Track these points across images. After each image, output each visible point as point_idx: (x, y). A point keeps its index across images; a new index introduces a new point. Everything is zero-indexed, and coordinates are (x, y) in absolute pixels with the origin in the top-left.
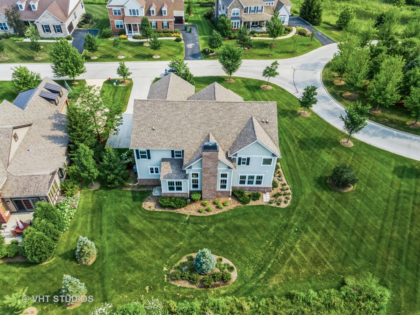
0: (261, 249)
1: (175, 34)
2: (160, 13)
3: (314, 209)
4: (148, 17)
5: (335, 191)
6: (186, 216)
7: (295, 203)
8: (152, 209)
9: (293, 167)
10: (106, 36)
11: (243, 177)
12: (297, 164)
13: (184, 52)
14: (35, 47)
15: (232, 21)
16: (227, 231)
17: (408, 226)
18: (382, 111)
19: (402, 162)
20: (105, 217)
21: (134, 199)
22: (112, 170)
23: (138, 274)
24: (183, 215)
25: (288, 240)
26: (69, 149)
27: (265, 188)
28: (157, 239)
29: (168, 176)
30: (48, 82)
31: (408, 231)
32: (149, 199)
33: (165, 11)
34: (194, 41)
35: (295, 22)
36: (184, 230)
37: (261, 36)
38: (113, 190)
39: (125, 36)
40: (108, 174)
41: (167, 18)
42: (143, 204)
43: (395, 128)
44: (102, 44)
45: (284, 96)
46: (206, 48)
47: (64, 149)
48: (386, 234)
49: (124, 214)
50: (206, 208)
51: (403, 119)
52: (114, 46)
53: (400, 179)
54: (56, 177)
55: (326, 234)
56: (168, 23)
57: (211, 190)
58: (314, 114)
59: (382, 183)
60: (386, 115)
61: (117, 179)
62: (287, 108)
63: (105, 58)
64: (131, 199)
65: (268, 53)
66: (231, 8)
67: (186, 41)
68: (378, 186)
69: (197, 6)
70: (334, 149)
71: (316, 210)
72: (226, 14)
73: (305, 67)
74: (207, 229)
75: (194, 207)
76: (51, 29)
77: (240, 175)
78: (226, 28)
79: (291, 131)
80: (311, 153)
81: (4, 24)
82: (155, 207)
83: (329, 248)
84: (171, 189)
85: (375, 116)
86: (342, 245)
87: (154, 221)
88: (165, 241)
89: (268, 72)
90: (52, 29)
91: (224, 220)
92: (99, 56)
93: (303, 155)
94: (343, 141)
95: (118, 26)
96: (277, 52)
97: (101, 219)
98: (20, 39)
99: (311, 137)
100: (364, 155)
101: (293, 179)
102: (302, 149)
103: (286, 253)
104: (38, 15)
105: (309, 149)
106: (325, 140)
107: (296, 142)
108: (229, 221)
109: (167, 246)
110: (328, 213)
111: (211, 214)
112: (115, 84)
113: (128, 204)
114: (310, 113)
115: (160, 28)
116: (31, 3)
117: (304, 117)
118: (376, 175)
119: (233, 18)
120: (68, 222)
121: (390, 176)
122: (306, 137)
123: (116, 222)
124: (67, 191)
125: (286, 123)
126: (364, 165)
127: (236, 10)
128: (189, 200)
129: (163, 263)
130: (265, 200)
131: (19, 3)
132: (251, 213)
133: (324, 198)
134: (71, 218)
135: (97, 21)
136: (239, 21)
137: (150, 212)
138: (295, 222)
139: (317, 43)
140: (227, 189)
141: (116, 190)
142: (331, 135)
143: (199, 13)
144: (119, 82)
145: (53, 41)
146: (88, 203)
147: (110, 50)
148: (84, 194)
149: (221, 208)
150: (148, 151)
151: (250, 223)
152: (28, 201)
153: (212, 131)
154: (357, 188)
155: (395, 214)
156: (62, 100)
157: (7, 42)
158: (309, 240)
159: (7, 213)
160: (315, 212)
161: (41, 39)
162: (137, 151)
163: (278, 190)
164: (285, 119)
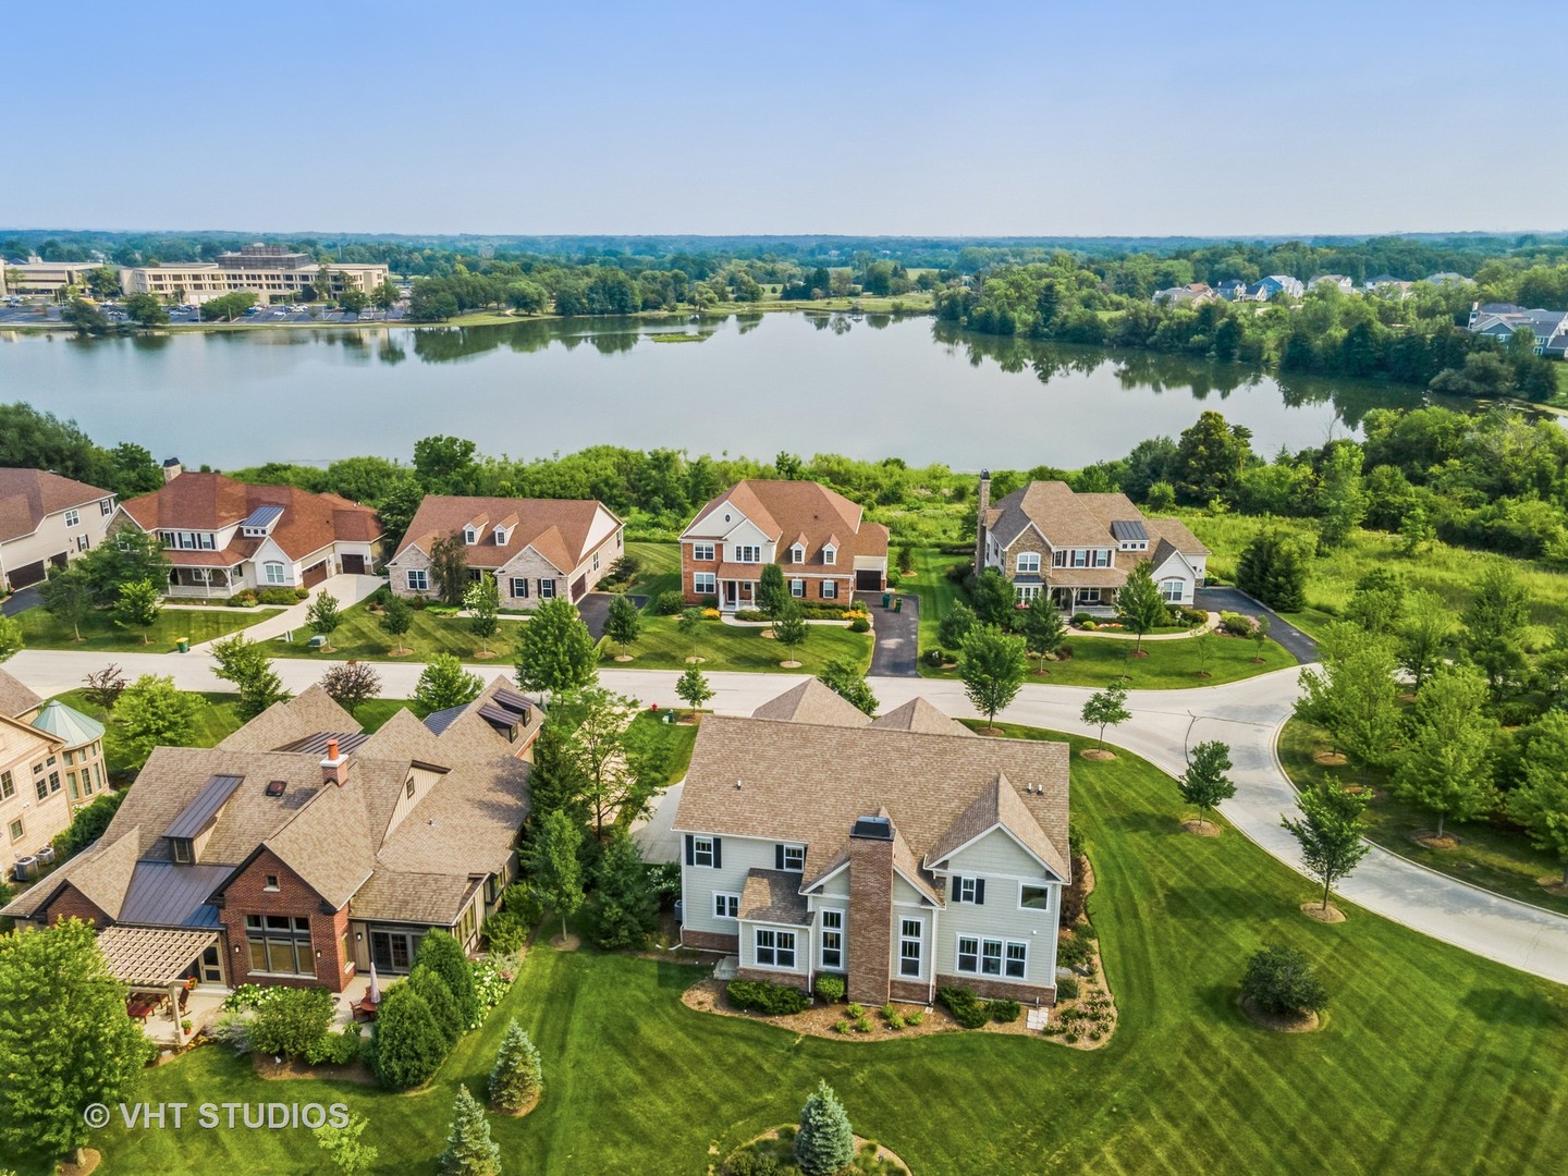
0: (996, 1142)
1: (853, 614)
2: (818, 558)
3: (1181, 1065)
4: (782, 567)
5: (1257, 1027)
6: (796, 1035)
7: (1123, 1044)
8: (707, 1008)
9: (1134, 955)
10: (667, 610)
11: (968, 946)
12: (1151, 949)
13: (870, 657)
14: (484, 628)
15: (1017, 585)
16: (902, 1085)
17: (1481, 1146)
18: (1459, 842)
19: (1500, 978)
20: (579, 1016)
21: (663, 980)
22: (617, 894)
23: (639, 1152)
24: (788, 1032)
25: (1084, 1132)
26: (522, 839)
27: (1034, 990)
28: (705, 1078)
29: (761, 914)
30: (504, 687)
31: (1478, 1158)
32: (702, 985)
33: (830, 554)
34: (906, 632)
35: (1219, 600)
36: (784, 1064)
37: (1103, 630)
38: (611, 957)
39: (716, 613)
40: (606, 904)
41: (835, 570)
42: (685, 994)
43: (1495, 889)
44: (652, 629)
45: (1144, 780)
46: (933, 648)
47: (509, 836)
48: (1403, 1158)
49: (630, 1013)
50: (855, 1023)
51: (1526, 868)
52: (681, 630)
53: (1483, 1023)
54: (479, 894)
55: (1203, 1130)
56: (836, 584)
57: (873, 969)
58: (1230, 830)
59: (1417, 1026)
60: (1472, 852)
61: (626, 923)
62: (1150, 809)
63: (653, 659)
64: (655, 982)
65: (1118, 673)
66: (1015, 551)
67: (883, 630)
68: (1402, 1033)
69: (933, 555)
70: (1275, 922)
71: (1185, 1068)
72: (1001, 567)
73: (1231, 713)
74: (848, 1073)
75: (822, 1018)
76: (530, 589)
77: (960, 935)
78: (998, 601)
79: (1148, 867)
80: (1201, 927)
81: (421, 574)
82: (715, 1006)
83: (1206, 1165)
84: (765, 957)
85: (1432, 853)
86: (1250, 1163)
87: (704, 1036)
88: (726, 1085)
89: (1097, 709)
90: (533, 588)
91: (903, 1058)
92: (637, 654)
93: (1176, 930)
94: (1311, 905)
95: (700, 587)
96: (1148, 672)
97: (568, 1019)
98: (449, 611)
99: (1208, 886)
100: (1372, 948)
101: (1128, 985)
102: (1173, 913)
103: (1070, 1163)
104: (506, 556)
105: (1196, 915)
106: (1251, 897)
107: (1160, 895)
108: (912, 1063)
109: (728, 1097)
110: (1221, 1079)
111: (866, 1038)
112: (666, 719)
113: (645, 992)
114: (1220, 827)
115: (812, 595)
116: (497, 530)
117: (1198, 837)
118: (1403, 1002)
119: (1019, 578)
120: (486, 1012)
121: (1452, 1013)
122: (1192, 884)
123: (605, 1029)
124: (496, 937)
125: (1139, 845)
126: (1368, 973)
127: (1031, 557)
128: (812, 1000)
129: (711, 1136)
130: (1031, 1025)
131: (467, 528)
132: (983, 1052)
133: (1216, 1040)
134: (492, 1004)
135: (649, 578)
136: (1039, 586)
137: (697, 1015)
138: (1115, 1089)
139: (1280, 655)
140: (919, 979)
141: (618, 957)
142: (1278, 887)
143: (935, 569)
144: (675, 716)
145: (527, 618)
146: (542, 977)
147: (671, 642)
148: (536, 955)
149: (897, 1028)
150: (717, 842)
151: (977, 1076)
152: (403, 938)
153: (888, 803)
154: (1330, 1026)
155: (1446, 1111)
156: (529, 733)
157: (418, 617)
158: (1147, 1140)
159: (348, 968)
160: (1182, 1071)
161: (499, 612)
162: (689, 839)
163: (1079, 1004)
164: (1136, 837)
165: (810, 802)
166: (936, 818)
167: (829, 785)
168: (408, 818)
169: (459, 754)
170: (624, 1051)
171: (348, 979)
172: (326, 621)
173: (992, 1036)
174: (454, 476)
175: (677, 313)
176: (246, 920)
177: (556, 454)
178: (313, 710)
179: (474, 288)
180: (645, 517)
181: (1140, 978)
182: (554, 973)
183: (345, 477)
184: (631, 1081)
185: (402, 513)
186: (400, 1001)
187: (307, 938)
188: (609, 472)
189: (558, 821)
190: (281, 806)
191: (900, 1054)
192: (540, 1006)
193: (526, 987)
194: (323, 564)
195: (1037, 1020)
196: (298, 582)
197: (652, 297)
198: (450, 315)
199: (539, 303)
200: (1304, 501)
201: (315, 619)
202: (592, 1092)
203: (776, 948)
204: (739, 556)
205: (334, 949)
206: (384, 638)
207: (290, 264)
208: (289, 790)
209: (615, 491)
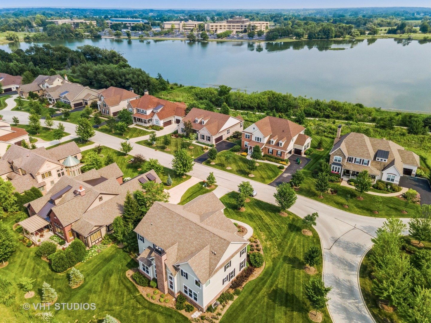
1: (283, 162)
2: (278, 144)
6: (139, 293)
8: (129, 276)
11: (186, 288)
13: (275, 178)
15: (332, 166)
27: (199, 306)
28: (110, 296)
32: (134, 270)
33: (281, 144)
34: (294, 172)
36: (129, 300)
39: (246, 154)
41: (282, 149)
42: (128, 271)
49: (114, 271)
50: (153, 295)
56: (281, 153)
63: (219, 166)
64: (127, 264)
65: (346, 204)
66: (334, 155)
74: (139, 309)
77: (184, 284)
79: (279, 277)
80: (271, 305)
85: (380, 311)
87: (121, 284)
88: (112, 300)
90: (205, 138)
92: (217, 163)
93: (264, 302)
94: (314, 312)
95: (246, 146)
96: (357, 206)
97: (103, 267)
98: (187, 140)
99: (289, 292)
101: (231, 315)
102: (269, 297)
105: (274, 300)
106: (298, 301)
108: (155, 314)
109: (110, 304)
111: (152, 301)
112: (204, 185)
113: (122, 266)
117: (305, 273)
119: (334, 163)
122: (285, 289)
123: (107, 273)
125: (285, 269)
127: (338, 157)
131: (196, 119)
132: (173, 318)
134: (92, 257)
136: (340, 167)
137: (125, 278)
140: (173, 291)
141: (125, 254)
145: (202, 145)
146: (108, 253)
149: (161, 302)
161: (197, 142)
165: (164, 235)
166: (187, 251)
167: (170, 232)
168: (98, 206)
169: (125, 190)
170: (104, 280)
173: (181, 314)
181: (237, 314)
182: (112, 253)
184: (98, 289)
187: (62, 230)
189: (117, 219)
190: (74, 196)
191: (155, 309)
192: (101, 261)
193: (102, 255)
197: (338, 34)
198: (276, 39)
202: (90, 288)
203: (146, 269)
204: (256, 139)
205: (65, 234)
207: (243, 22)
208: (78, 193)
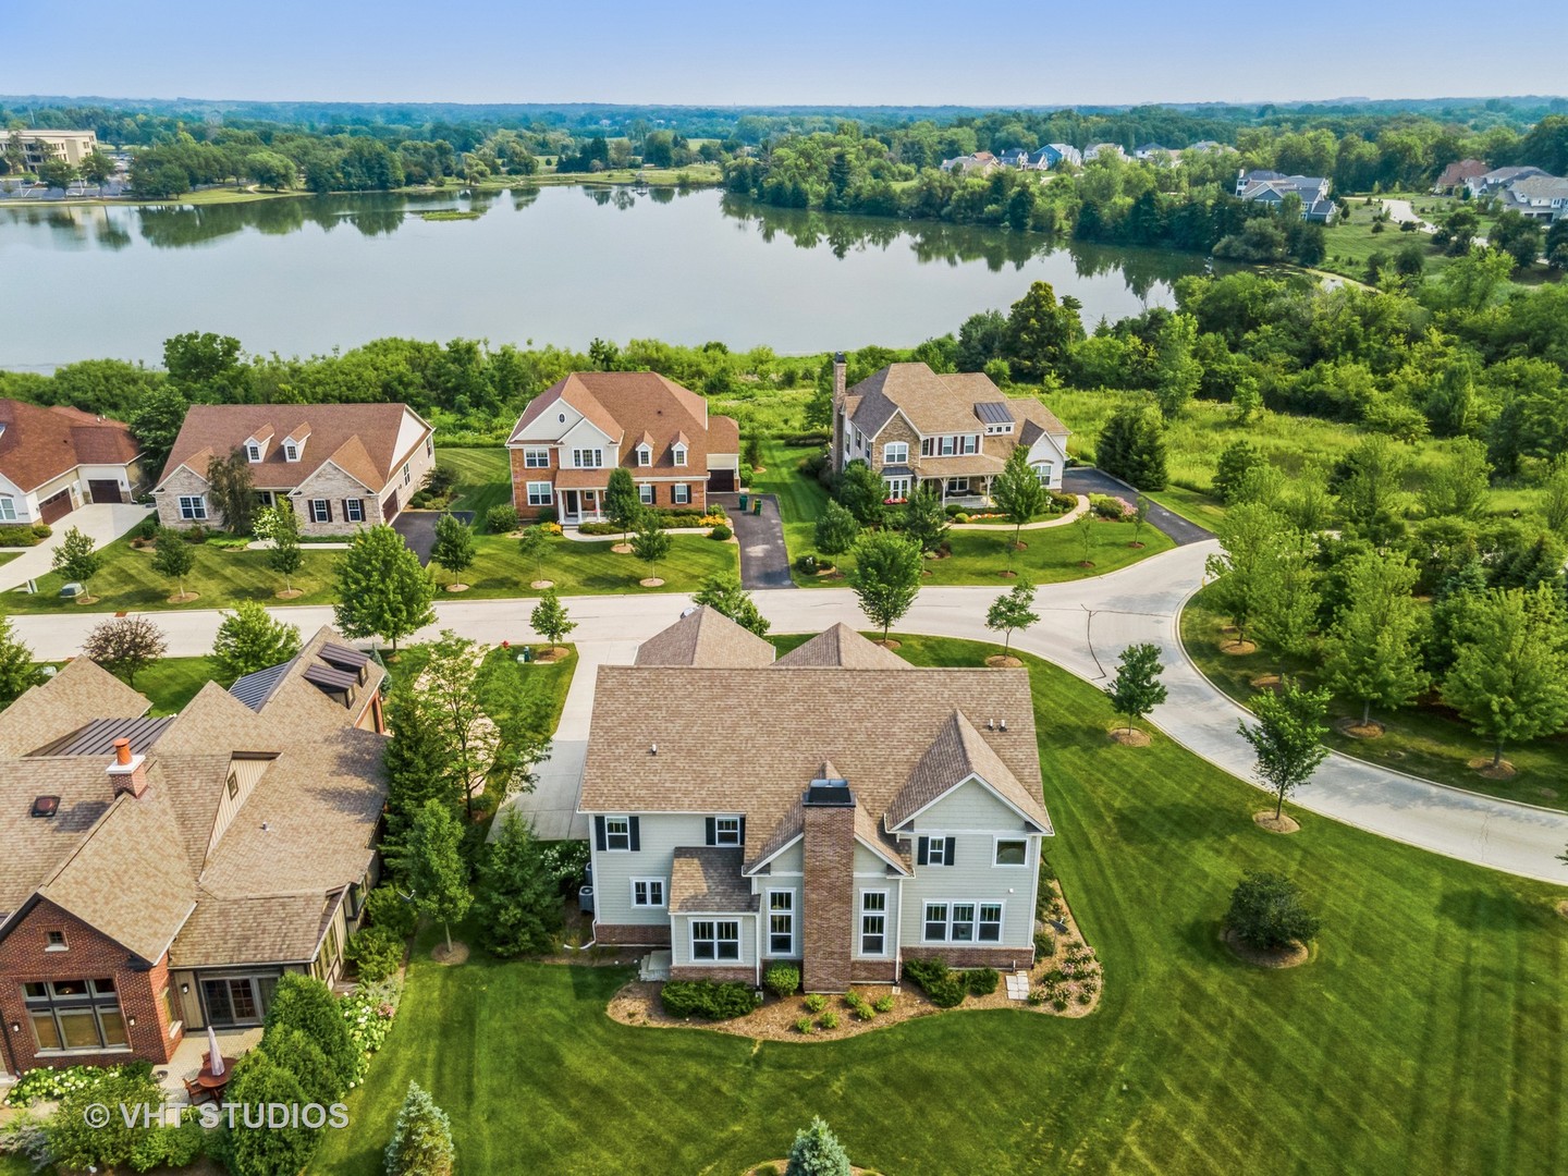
0: (1007, 1149)
1: (710, 519)
2: (667, 459)
3: (1182, 1022)
4: (630, 471)
5: (1249, 966)
6: (751, 1042)
7: (1116, 1001)
8: (640, 1020)
9: (1101, 895)
10: (498, 527)
11: (936, 912)
12: (1115, 885)
14: (286, 562)
15: (886, 478)
16: (888, 1091)
17: (1508, 1079)
18: (1383, 729)
19: (1465, 877)
20: (484, 1050)
21: (580, 990)
22: (513, 892)
24: (742, 1039)
25: (1099, 1121)
26: (382, 832)
27: (1010, 953)
28: (654, 1114)
29: (696, 903)
30: (330, 641)
31: (1510, 1094)
32: (629, 991)
33: (680, 454)
34: (770, 537)
35: (1084, 482)
36: (746, 1084)
37: (978, 522)
38: (511, 966)
39: (558, 528)
40: (501, 906)
41: (686, 472)
42: (610, 1006)
43: (1431, 778)
44: (486, 551)
45: (1059, 687)
46: (806, 553)
47: (366, 830)
48: (1436, 1105)
49: (547, 1038)
50: (818, 1018)
51: (1456, 751)
52: (524, 551)
53: (1465, 932)
54: (339, 913)
55: (1226, 1100)
56: (689, 488)
57: (832, 953)
58: (1160, 738)
59: (1404, 943)
60: (1398, 739)
61: (526, 924)
62: (1073, 720)
63: (492, 587)
64: (571, 992)
65: (1003, 568)
66: (882, 441)
67: (746, 537)
68: (1392, 953)
69: (777, 447)
70: (1233, 839)
71: (1188, 1026)
72: (866, 459)
73: (1125, 605)
74: (821, 1083)
75: (778, 1016)
76: (334, 512)
77: (927, 902)
78: (869, 498)
79: (1088, 787)
80: (1161, 853)
81: (197, 501)
82: (650, 1016)
83: (1241, 1144)
84: (703, 951)
85: (1361, 744)
86: (1286, 1135)
87: (645, 1058)
88: (682, 1120)
89: (1002, 614)
90: (337, 510)
91: (879, 1056)
92: (473, 582)
93: (1135, 859)
94: (1264, 815)
95: (534, 499)
96: (1033, 565)
97: (471, 1056)
98: (236, 543)
100: (1337, 859)
101: (1103, 931)
102: (1128, 839)
103: (1095, 1163)
104: (301, 473)
105: (1153, 840)
106: (1201, 812)
107: (1109, 820)
108: (894, 1059)
109: (688, 1136)
110: (1228, 1034)
111: (835, 1036)
112: (521, 658)
113: (560, 1008)
114: (1150, 735)
115: (664, 500)
116: (287, 443)
117: (1130, 748)
118: (1381, 916)
119: (887, 470)
120: (366, 1063)
121: (1432, 923)
122: (1138, 803)
123: (520, 1064)
124: (365, 961)
125: (1072, 764)
126: (1340, 888)
127: (898, 447)
128: (760, 995)
130: (1012, 995)
131: (249, 443)
132: (968, 1035)
133: (1211, 987)
134: (373, 1050)
135: (469, 489)
136: (908, 478)
137: (631, 1031)
138: (1119, 1062)
139: (1157, 537)
140: (884, 956)
141: (520, 966)
142: (1222, 797)
143: (784, 463)
145: (333, 546)
146: (429, 1003)
147: (509, 564)
148: (418, 976)
149: (868, 1019)
150: (634, 821)
151: (968, 1065)
152: (246, 983)
153: (833, 757)
154: (1320, 955)
155: (1461, 1040)
156: (365, 694)
157: (200, 553)
158: (1170, 1121)
159: (174, 1029)
160: (1185, 1030)
161: (300, 542)
162: (599, 820)
163: (1056, 962)
164: (1067, 753)
165: (741, 763)
166: (890, 769)
167: (761, 740)
168: (233, 824)
169: (288, 731)
170: (548, 1089)
171: (175, 1044)
172: (80, 565)
173: (973, 1014)
174: (218, 379)
175: (445, 188)
176: (24, 991)
177: (336, 350)
178: (83, 689)
179: (206, 159)
180: (450, 418)
181: (1112, 921)
182: (444, 997)
183: (79, 384)
184: (564, 1129)
185: (163, 427)
186: (258, 1081)
187: (114, 1002)
188: (401, 368)
189: (434, 814)
190: (57, 830)
191: (875, 1050)
192: (433, 1043)
193: (411, 1020)
194: (65, 493)
195: (1018, 987)
196: (35, 517)
197: (416, 170)
198: (181, 191)
199: (286, 178)
200: (1134, 373)
201: (65, 563)
202: (518, 1150)
203: (715, 940)
204: (577, 462)
205: (153, 1011)
206: (159, 581)
208: (64, 806)
209: (411, 390)
